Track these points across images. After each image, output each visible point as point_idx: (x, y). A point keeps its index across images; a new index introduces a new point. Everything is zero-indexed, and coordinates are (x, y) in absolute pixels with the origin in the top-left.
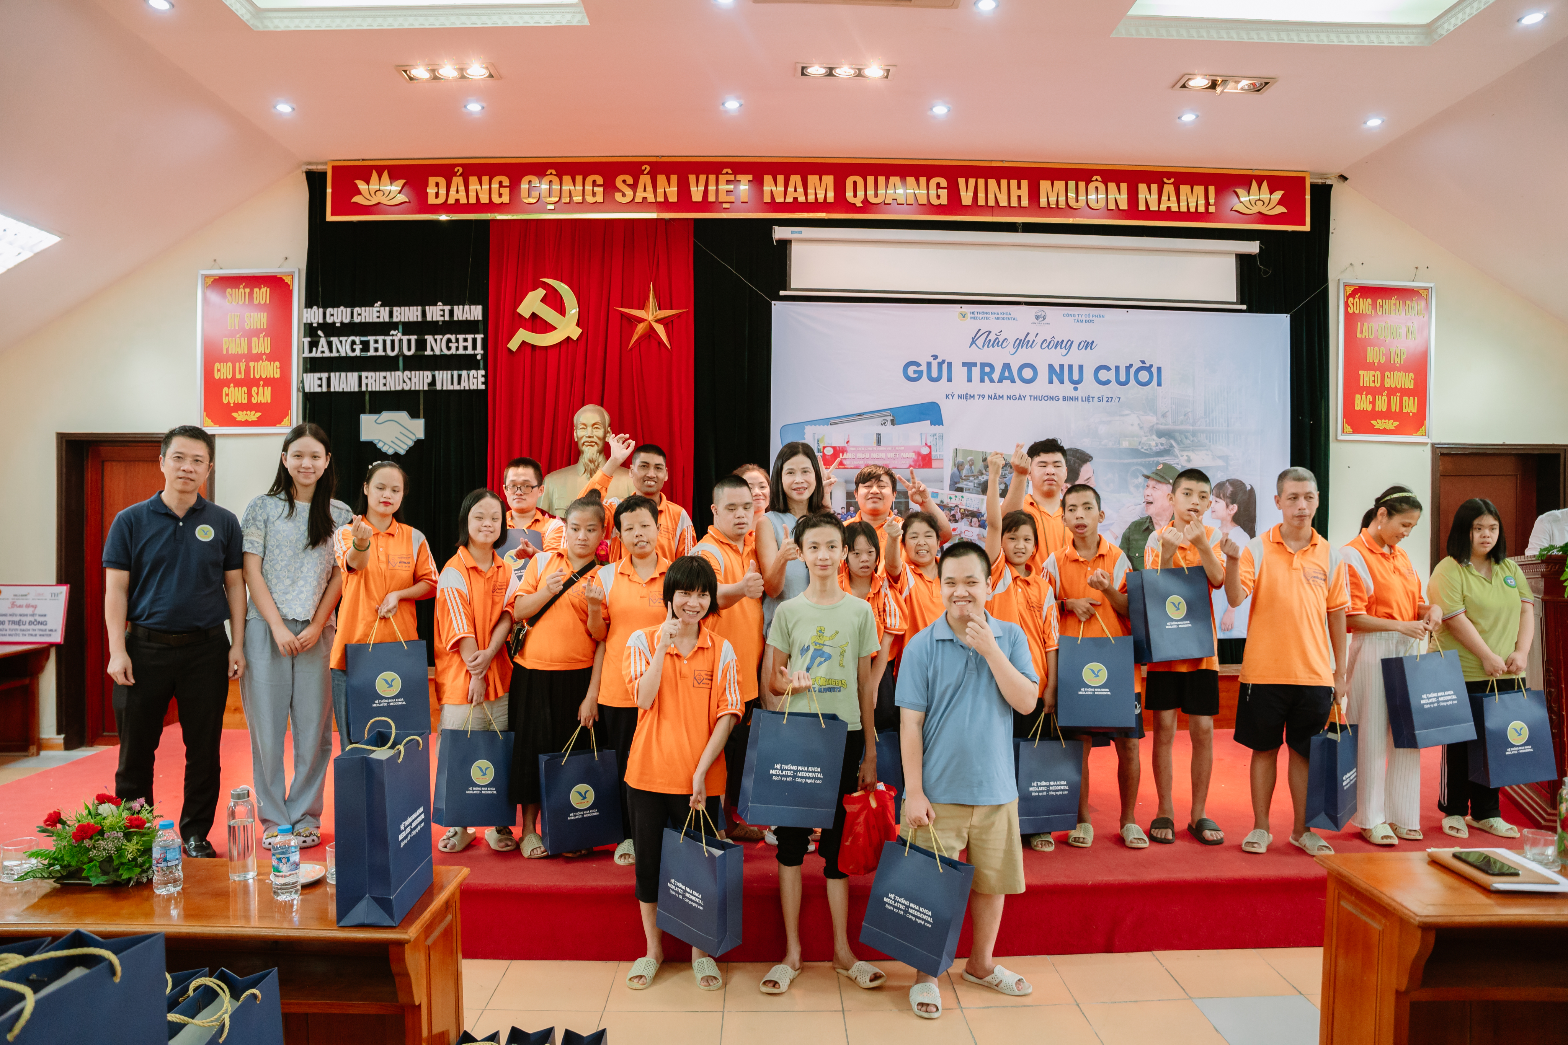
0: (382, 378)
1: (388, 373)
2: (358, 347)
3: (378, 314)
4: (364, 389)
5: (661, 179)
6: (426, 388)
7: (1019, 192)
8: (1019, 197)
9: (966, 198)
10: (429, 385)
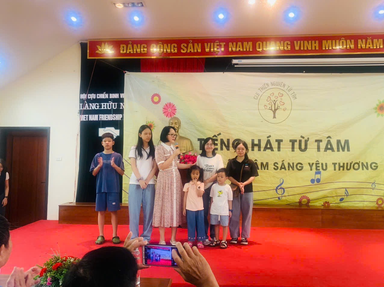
0: (106, 116)
1: (108, 115)
2: (98, 107)
3: (105, 96)
4: (100, 120)
5: (196, 45)
6: (120, 119)
7: (315, 45)
8: (315, 46)
9: (297, 48)
10: (121, 118)
